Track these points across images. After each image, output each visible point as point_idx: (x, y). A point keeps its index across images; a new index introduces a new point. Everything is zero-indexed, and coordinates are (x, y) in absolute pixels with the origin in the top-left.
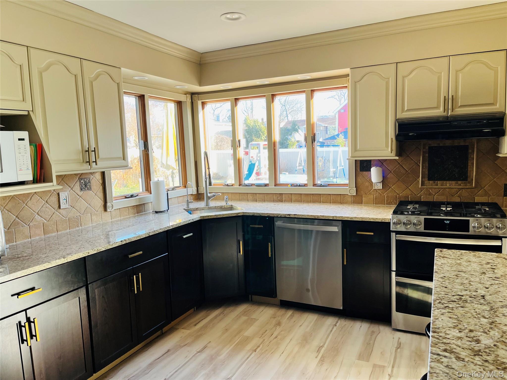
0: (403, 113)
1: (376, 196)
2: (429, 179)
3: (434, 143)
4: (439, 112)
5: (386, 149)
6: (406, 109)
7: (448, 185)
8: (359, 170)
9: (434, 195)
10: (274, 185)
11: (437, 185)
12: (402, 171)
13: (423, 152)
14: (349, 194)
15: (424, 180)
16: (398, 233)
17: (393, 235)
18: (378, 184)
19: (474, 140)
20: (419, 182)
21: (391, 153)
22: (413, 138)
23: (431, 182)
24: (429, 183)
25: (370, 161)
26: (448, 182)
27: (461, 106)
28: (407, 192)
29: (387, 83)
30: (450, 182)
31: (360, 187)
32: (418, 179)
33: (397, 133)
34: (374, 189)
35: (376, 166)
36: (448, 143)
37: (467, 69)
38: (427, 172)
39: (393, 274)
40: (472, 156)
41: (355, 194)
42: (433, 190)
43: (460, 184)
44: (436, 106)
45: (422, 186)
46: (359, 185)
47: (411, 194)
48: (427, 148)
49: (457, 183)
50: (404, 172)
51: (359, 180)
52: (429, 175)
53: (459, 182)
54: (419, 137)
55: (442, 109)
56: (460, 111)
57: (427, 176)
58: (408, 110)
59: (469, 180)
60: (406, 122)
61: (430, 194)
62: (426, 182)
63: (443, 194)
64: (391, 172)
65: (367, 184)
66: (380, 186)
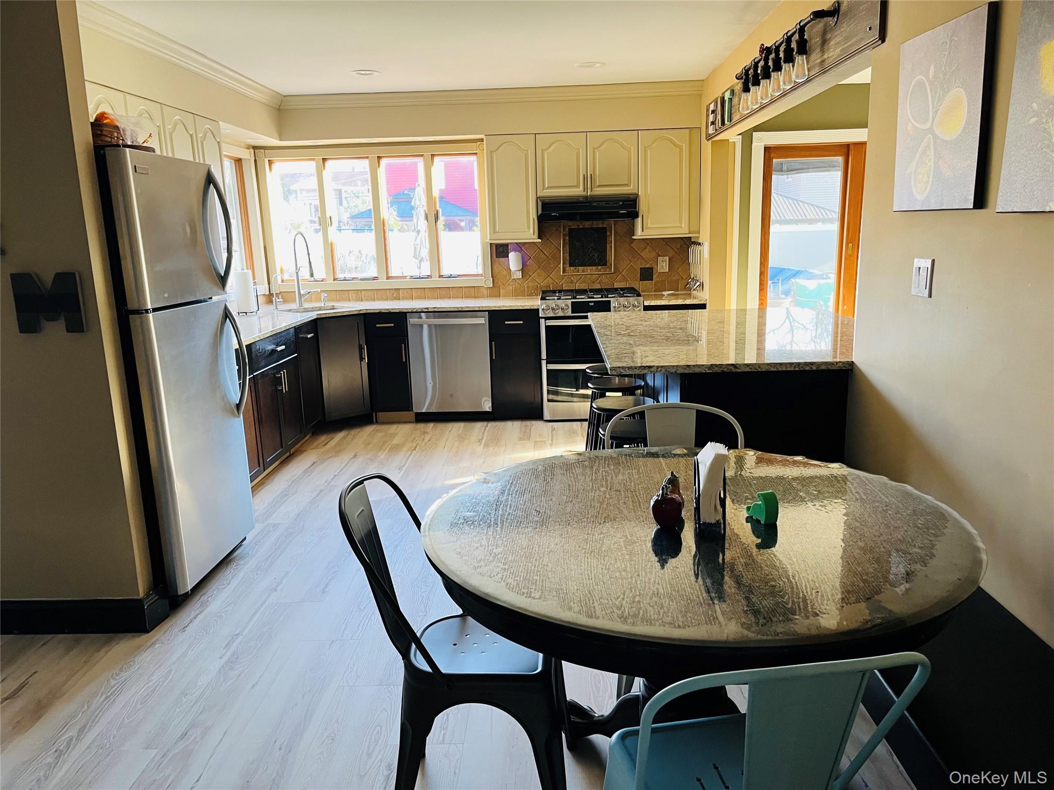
0: (544, 191)
1: (515, 287)
2: (571, 266)
3: (574, 225)
4: (578, 191)
5: (527, 230)
6: (546, 186)
7: (589, 271)
8: (495, 257)
9: (576, 283)
10: (386, 278)
11: (578, 272)
12: (543, 256)
13: (564, 235)
14: (485, 286)
15: (565, 266)
16: (547, 318)
17: (542, 321)
18: (517, 272)
19: (612, 221)
20: (560, 268)
21: (534, 235)
22: (555, 218)
23: (572, 268)
24: (570, 269)
25: (507, 245)
26: (588, 268)
27: (599, 186)
28: (549, 280)
29: (526, 156)
30: (591, 267)
31: (497, 277)
32: (559, 266)
33: (540, 212)
34: (512, 278)
35: (515, 250)
36: (587, 224)
37: (603, 147)
38: (568, 258)
39: (544, 363)
40: (610, 239)
41: (491, 285)
42: (575, 277)
43: (600, 270)
44: (576, 185)
45: (563, 273)
46: (496, 274)
47: (553, 283)
48: (567, 230)
49: (597, 269)
50: (545, 257)
51: (495, 267)
52: (570, 262)
53: (599, 267)
54: (561, 218)
55: (581, 188)
56: (600, 191)
57: (568, 262)
58: (548, 188)
59: (608, 264)
60: (547, 201)
61: (572, 282)
62: (567, 269)
63: (584, 282)
64: (530, 258)
65: (505, 273)
66: (519, 275)
